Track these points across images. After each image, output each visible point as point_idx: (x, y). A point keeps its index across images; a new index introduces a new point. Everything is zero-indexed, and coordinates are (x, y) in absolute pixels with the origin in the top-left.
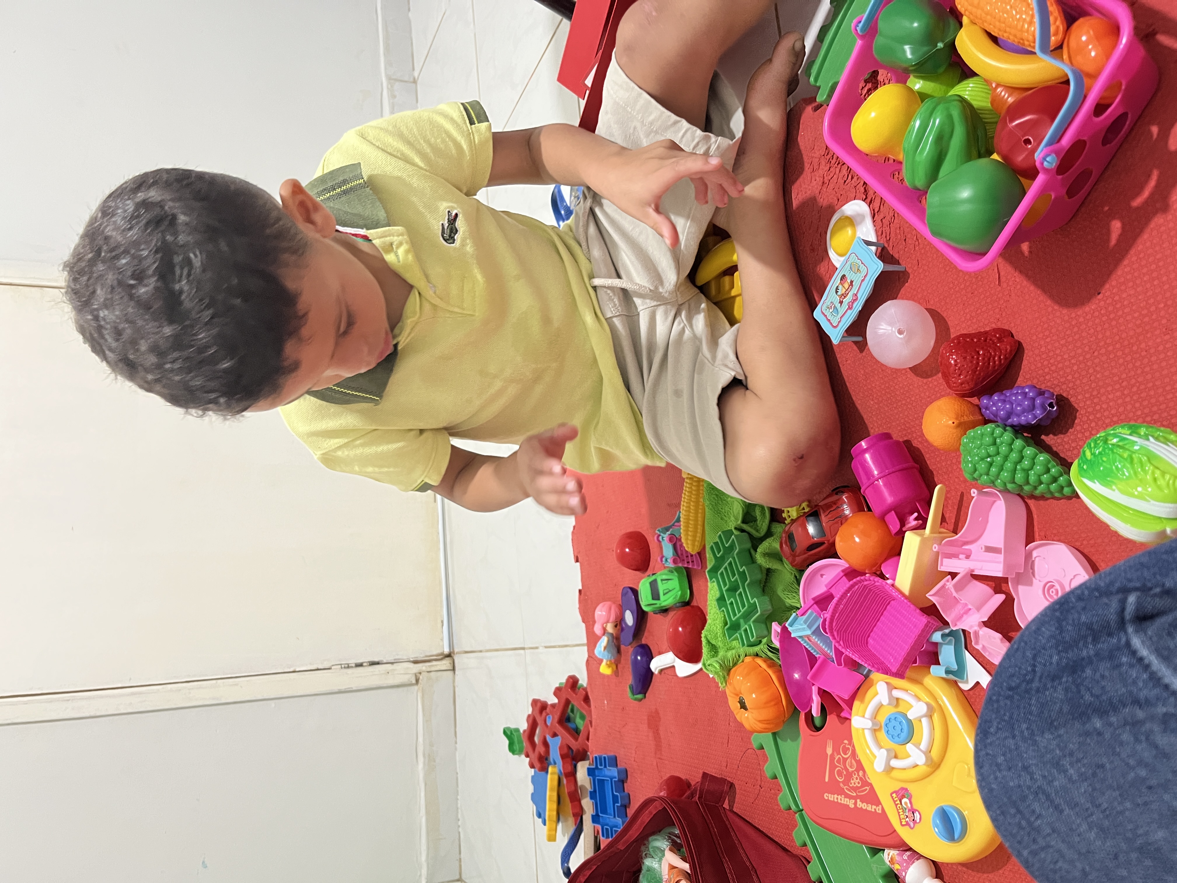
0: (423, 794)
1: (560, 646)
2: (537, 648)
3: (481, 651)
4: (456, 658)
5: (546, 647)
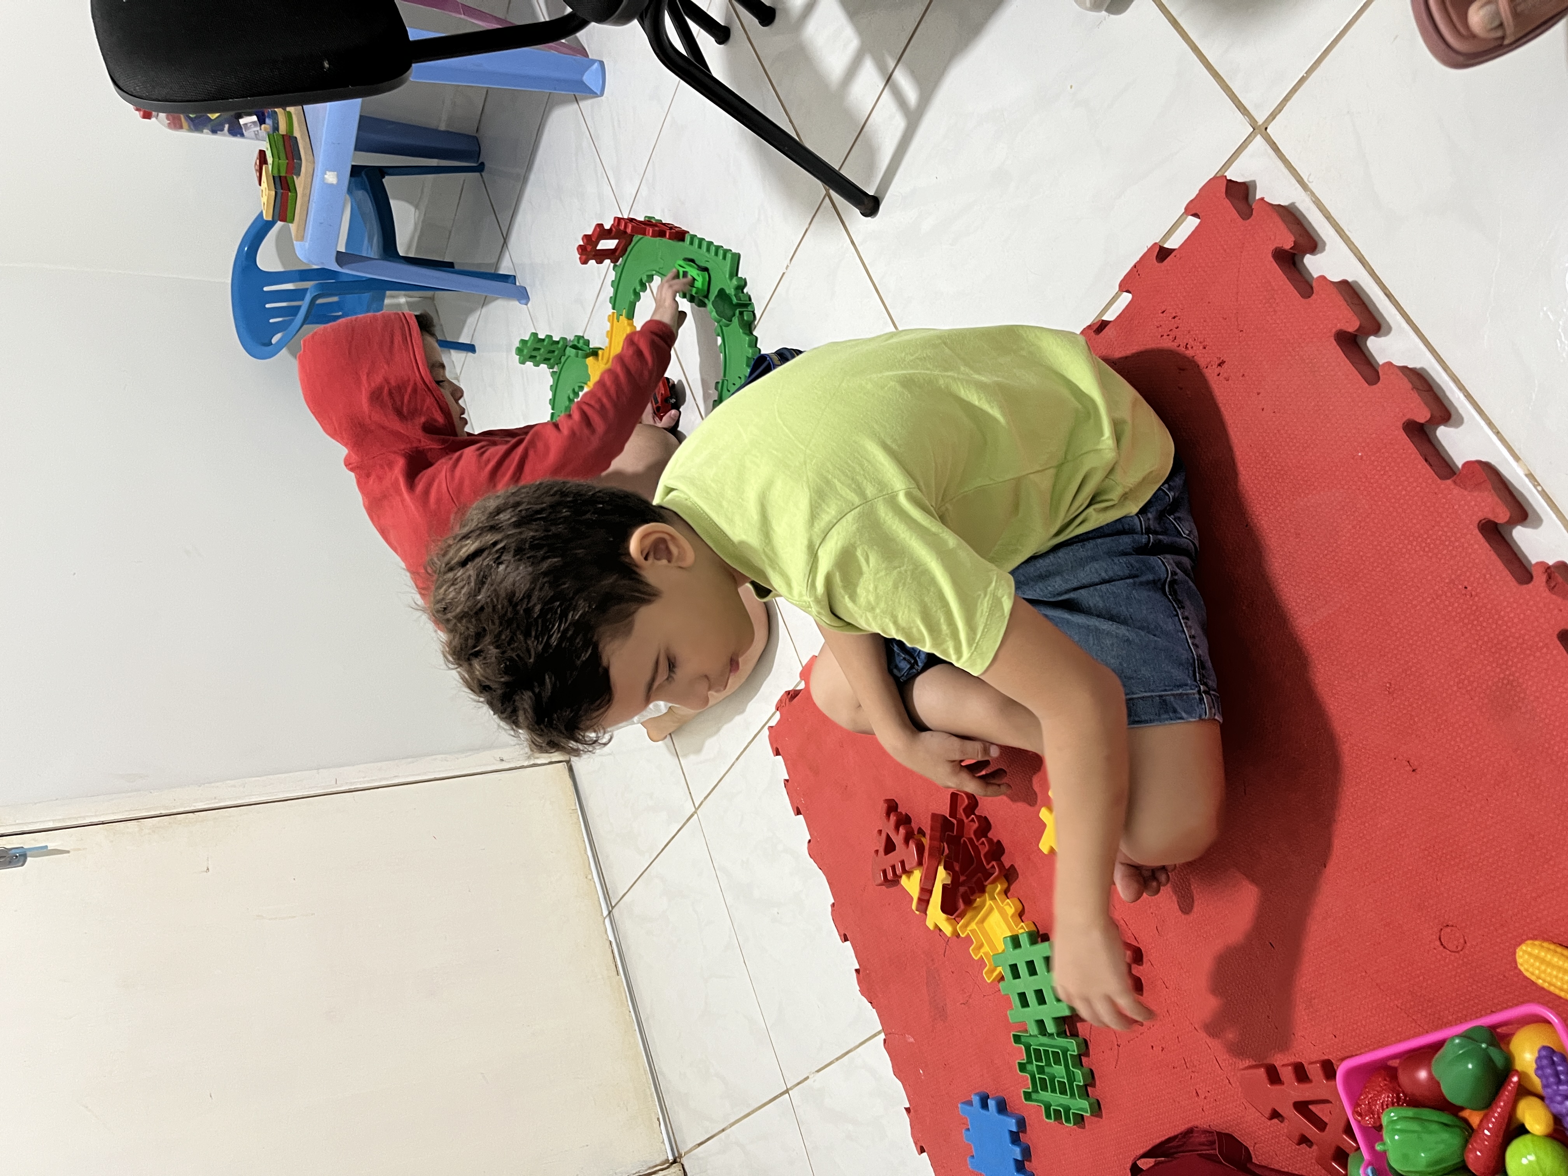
1: (837, 1059)
2: (807, 1078)
3: (723, 1130)
4: (684, 1161)
5: (818, 1071)
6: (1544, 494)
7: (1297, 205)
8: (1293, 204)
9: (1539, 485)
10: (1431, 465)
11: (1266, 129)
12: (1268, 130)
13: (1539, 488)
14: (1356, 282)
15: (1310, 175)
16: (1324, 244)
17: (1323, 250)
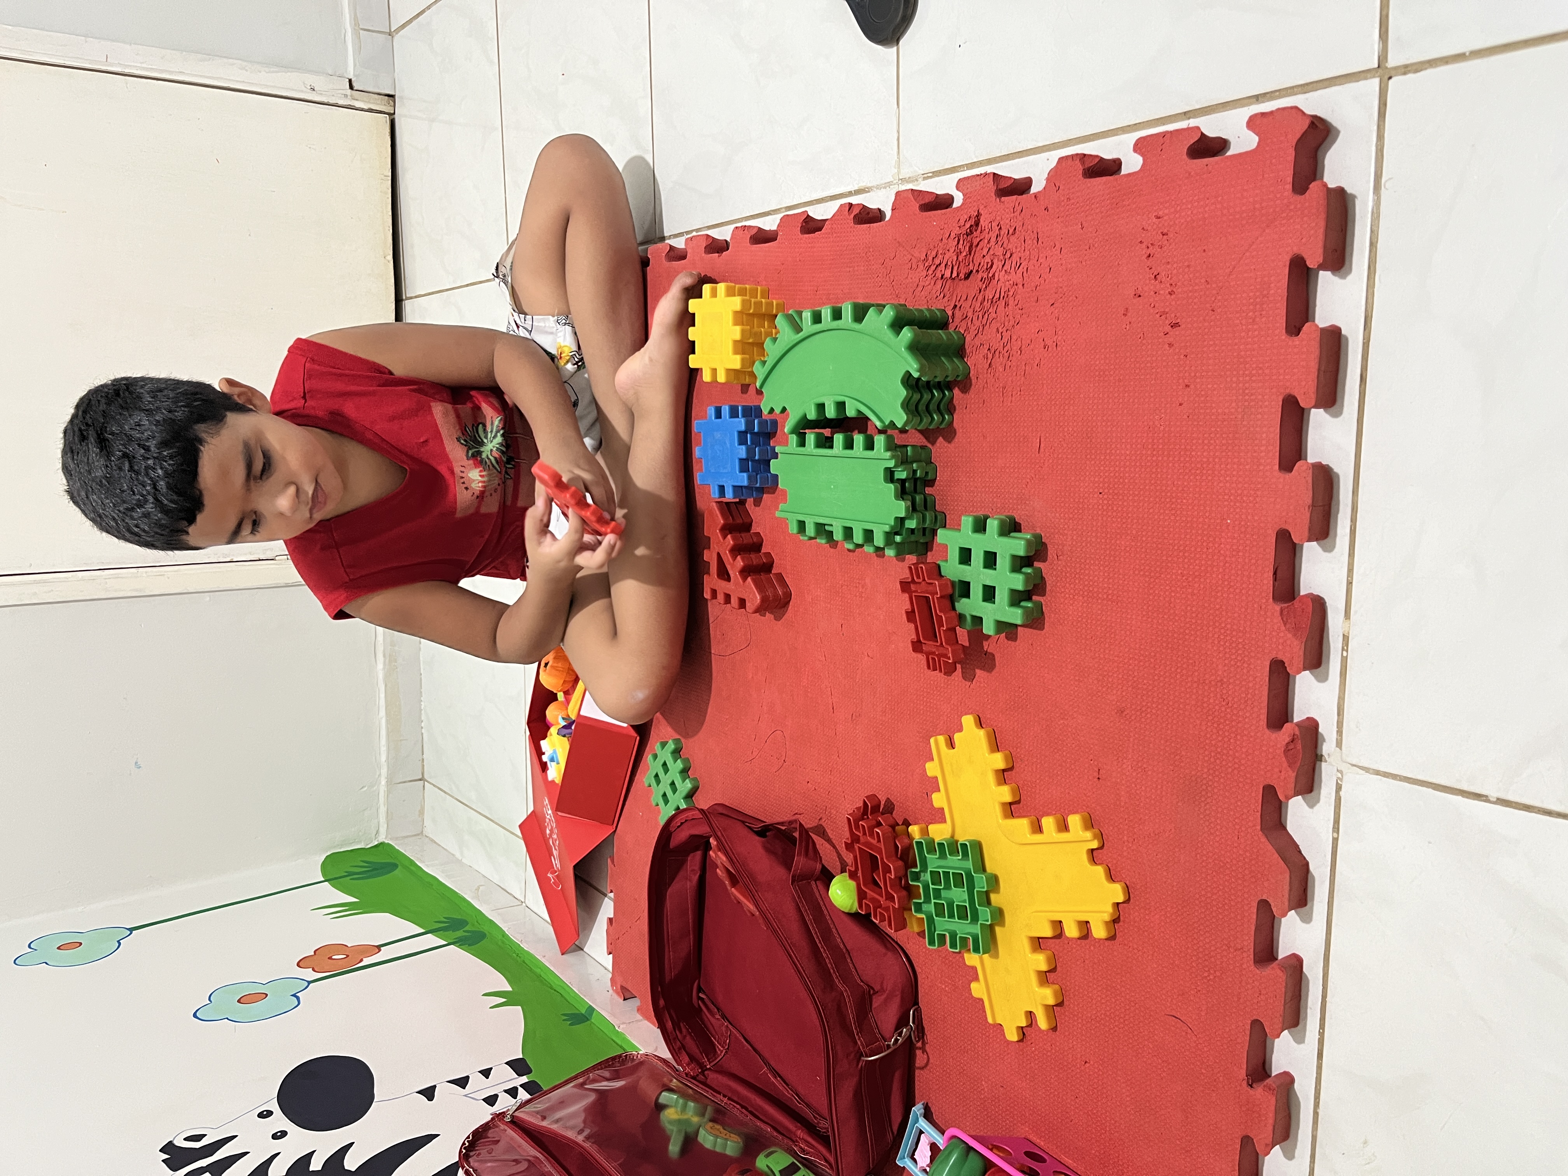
0: (382, 696)
6: (1344, 661)
7: (1358, 203)
8: (1354, 197)
9: (1347, 652)
10: (1275, 580)
11: (1390, 78)
12: (1391, 82)
13: (1345, 654)
14: (1347, 339)
15: (1391, 178)
16: (1350, 271)
17: (1343, 277)
